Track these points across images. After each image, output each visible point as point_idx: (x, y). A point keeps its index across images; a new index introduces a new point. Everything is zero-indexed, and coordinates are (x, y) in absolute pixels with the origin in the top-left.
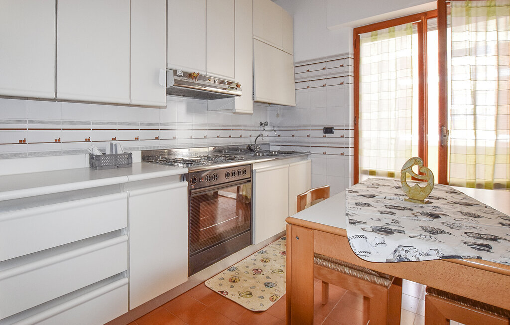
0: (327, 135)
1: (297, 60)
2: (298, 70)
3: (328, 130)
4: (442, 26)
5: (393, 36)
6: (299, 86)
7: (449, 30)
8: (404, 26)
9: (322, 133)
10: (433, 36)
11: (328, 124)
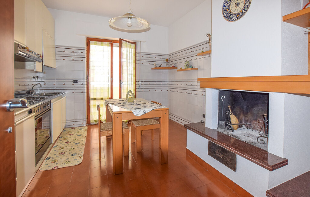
0: (75, 84)
1: (57, 44)
2: (57, 49)
3: (75, 82)
4: (120, 47)
5: (103, 45)
6: (57, 58)
7: (122, 48)
8: (107, 43)
9: (72, 83)
10: (116, 50)
11: (75, 78)
